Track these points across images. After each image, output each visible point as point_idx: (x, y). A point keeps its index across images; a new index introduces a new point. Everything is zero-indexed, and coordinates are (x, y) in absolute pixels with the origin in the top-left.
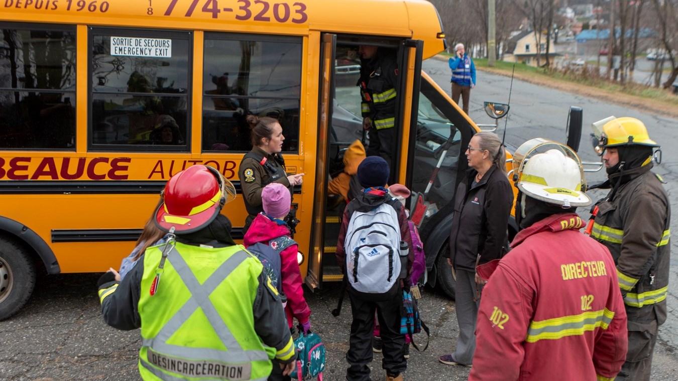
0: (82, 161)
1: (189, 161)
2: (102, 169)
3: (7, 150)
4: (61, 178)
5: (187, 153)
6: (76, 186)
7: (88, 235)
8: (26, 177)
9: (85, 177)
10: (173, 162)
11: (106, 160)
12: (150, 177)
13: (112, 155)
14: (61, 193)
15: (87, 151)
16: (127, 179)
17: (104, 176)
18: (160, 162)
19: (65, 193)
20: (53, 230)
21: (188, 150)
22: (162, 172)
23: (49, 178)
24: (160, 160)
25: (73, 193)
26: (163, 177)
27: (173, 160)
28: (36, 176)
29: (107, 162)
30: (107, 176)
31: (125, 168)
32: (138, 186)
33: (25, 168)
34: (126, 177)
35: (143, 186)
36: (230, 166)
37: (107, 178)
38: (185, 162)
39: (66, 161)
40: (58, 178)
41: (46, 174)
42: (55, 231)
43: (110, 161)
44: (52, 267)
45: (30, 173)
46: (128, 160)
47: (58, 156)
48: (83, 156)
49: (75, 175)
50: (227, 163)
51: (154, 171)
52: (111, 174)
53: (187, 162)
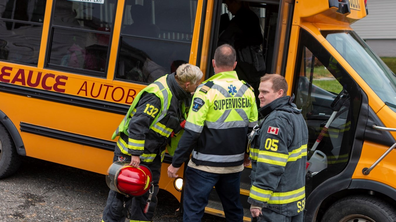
0: (40, 74)
1: (104, 85)
2: (50, 82)
3: (2, 61)
4: (27, 85)
5: (104, 78)
6: (34, 92)
7: (41, 130)
8: (9, 81)
9: (40, 87)
10: (94, 84)
11: (53, 76)
12: (78, 93)
13: (58, 73)
14: (26, 95)
15: (44, 68)
16: (64, 92)
17: (50, 88)
18: (86, 82)
19: (28, 96)
20: (21, 122)
21: (105, 76)
22: (86, 91)
23: (20, 84)
24: (86, 81)
25: (33, 97)
26: (86, 95)
27: (94, 82)
28: (13, 81)
29: (54, 78)
30: (52, 88)
31: (64, 84)
32: (70, 99)
33: (8, 75)
34: (64, 90)
35: (74, 100)
36: (132, 93)
37: (53, 90)
38: (102, 85)
39: (31, 73)
40: (25, 85)
41: (19, 80)
42: (23, 123)
43: (56, 77)
44: (20, 149)
45: (11, 78)
46: (66, 78)
47: (27, 68)
48: (40, 71)
49: (35, 84)
50: (130, 90)
51: (81, 89)
52: (55, 86)
53: (103, 86)
